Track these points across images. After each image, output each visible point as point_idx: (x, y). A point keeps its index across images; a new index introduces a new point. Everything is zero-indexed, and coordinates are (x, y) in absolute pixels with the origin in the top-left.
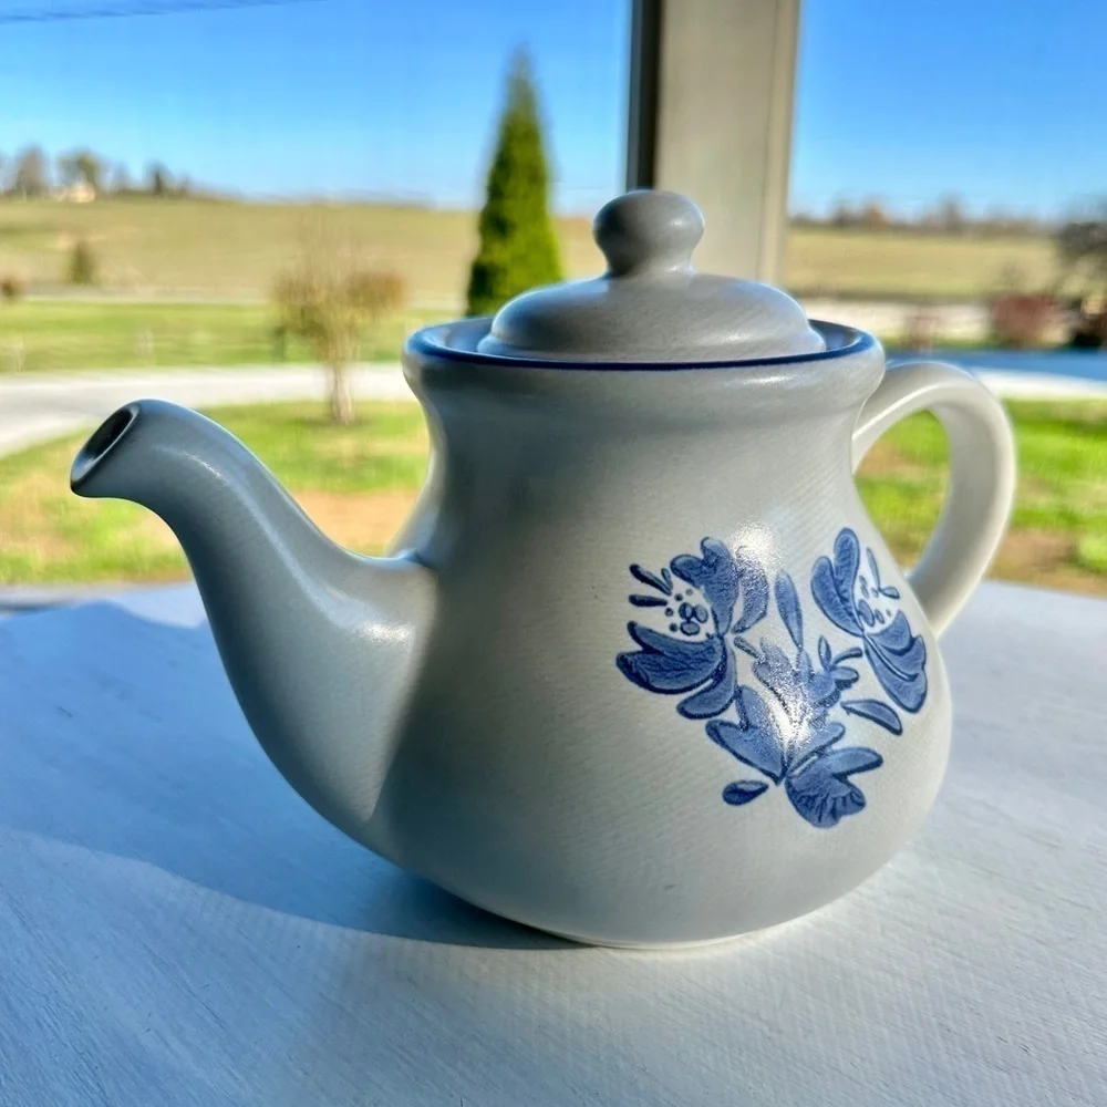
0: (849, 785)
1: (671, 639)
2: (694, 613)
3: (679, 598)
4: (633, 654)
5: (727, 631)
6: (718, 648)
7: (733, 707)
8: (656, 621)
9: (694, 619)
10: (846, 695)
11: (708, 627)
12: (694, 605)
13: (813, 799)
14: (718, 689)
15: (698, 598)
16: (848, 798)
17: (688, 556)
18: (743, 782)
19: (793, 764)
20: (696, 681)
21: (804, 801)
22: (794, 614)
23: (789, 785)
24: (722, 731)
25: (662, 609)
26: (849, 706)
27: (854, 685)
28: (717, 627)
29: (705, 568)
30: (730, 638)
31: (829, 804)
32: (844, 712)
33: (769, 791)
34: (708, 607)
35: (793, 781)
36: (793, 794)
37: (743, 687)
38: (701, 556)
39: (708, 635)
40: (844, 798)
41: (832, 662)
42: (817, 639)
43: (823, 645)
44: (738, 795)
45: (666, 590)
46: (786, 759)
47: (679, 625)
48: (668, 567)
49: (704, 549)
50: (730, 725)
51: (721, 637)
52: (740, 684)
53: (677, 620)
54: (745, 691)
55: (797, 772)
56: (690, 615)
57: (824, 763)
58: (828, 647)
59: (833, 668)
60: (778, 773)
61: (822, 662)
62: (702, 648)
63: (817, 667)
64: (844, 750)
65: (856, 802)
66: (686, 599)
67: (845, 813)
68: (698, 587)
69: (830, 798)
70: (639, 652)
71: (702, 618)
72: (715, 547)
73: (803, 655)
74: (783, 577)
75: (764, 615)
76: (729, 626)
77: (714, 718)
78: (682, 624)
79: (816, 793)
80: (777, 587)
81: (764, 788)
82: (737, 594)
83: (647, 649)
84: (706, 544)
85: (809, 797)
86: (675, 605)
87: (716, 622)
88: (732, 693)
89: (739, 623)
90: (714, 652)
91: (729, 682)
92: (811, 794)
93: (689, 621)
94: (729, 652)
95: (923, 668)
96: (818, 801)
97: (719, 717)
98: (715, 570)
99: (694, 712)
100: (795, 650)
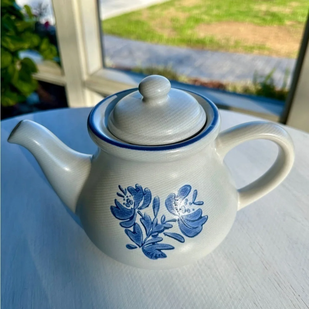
0: (161, 252)
1: (123, 206)
2: (130, 202)
3: (127, 197)
4: (114, 207)
5: (136, 208)
6: (133, 212)
7: (132, 227)
8: (121, 201)
9: (129, 203)
10: (166, 231)
11: (132, 206)
12: (130, 199)
13: (150, 253)
14: (130, 222)
15: (132, 198)
16: (161, 255)
17: (132, 187)
18: (131, 245)
19: (145, 244)
20: (125, 218)
21: (147, 253)
22: (157, 208)
23: (143, 249)
24: (128, 232)
25: (123, 198)
26: (166, 234)
27: (170, 229)
28: (134, 207)
29: (135, 191)
30: (137, 210)
31: (154, 255)
32: (164, 235)
33: (137, 249)
34: (134, 201)
35: (144, 248)
36: (144, 251)
37: (136, 223)
38: (135, 188)
39: (131, 208)
40: (159, 255)
41: (164, 222)
42: (162, 215)
43: (163, 217)
44: (129, 247)
45: (125, 194)
46: (143, 243)
47: (125, 204)
48: (127, 189)
49: (136, 186)
50: (131, 231)
51: (135, 210)
52: (136, 222)
53: (125, 202)
54: (136, 224)
55: (146, 246)
56: (129, 202)
57: (154, 246)
58: (165, 218)
59: (164, 223)
60: (140, 245)
61: (161, 222)
62: (129, 211)
63: (159, 222)
64: (161, 244)
65: (164, 256)
66: (129, 198)
67: (160, 257)
68: (132, 195)
69: (155, 253)
70: (115, 207)
71: (131, 203)
72: (139, 187)
73: (156, 219)
74: (157, 198)
75: (148, 206)
76: (137, 207)
77: (127, 228)
78: (126, 204)
79: (150, 252)
80: (155, 199)
81: (136, 248)
82: (142, 200)
83: (117, 207)
84: (137, 185)
85: (148, 252)
86: (126, 198)
87: (134, 205)
88: (133, 224)
89: (140, 207)
90: (132, 213)
91: (133, 221)
92: (149, 251)
93: (128, 203)
94: (135, 214)
95: (202, 225)
96: (151, 254)
97: (129, 229)
98: (138, 192)
99: (123, 226)
100: (154, 217)
